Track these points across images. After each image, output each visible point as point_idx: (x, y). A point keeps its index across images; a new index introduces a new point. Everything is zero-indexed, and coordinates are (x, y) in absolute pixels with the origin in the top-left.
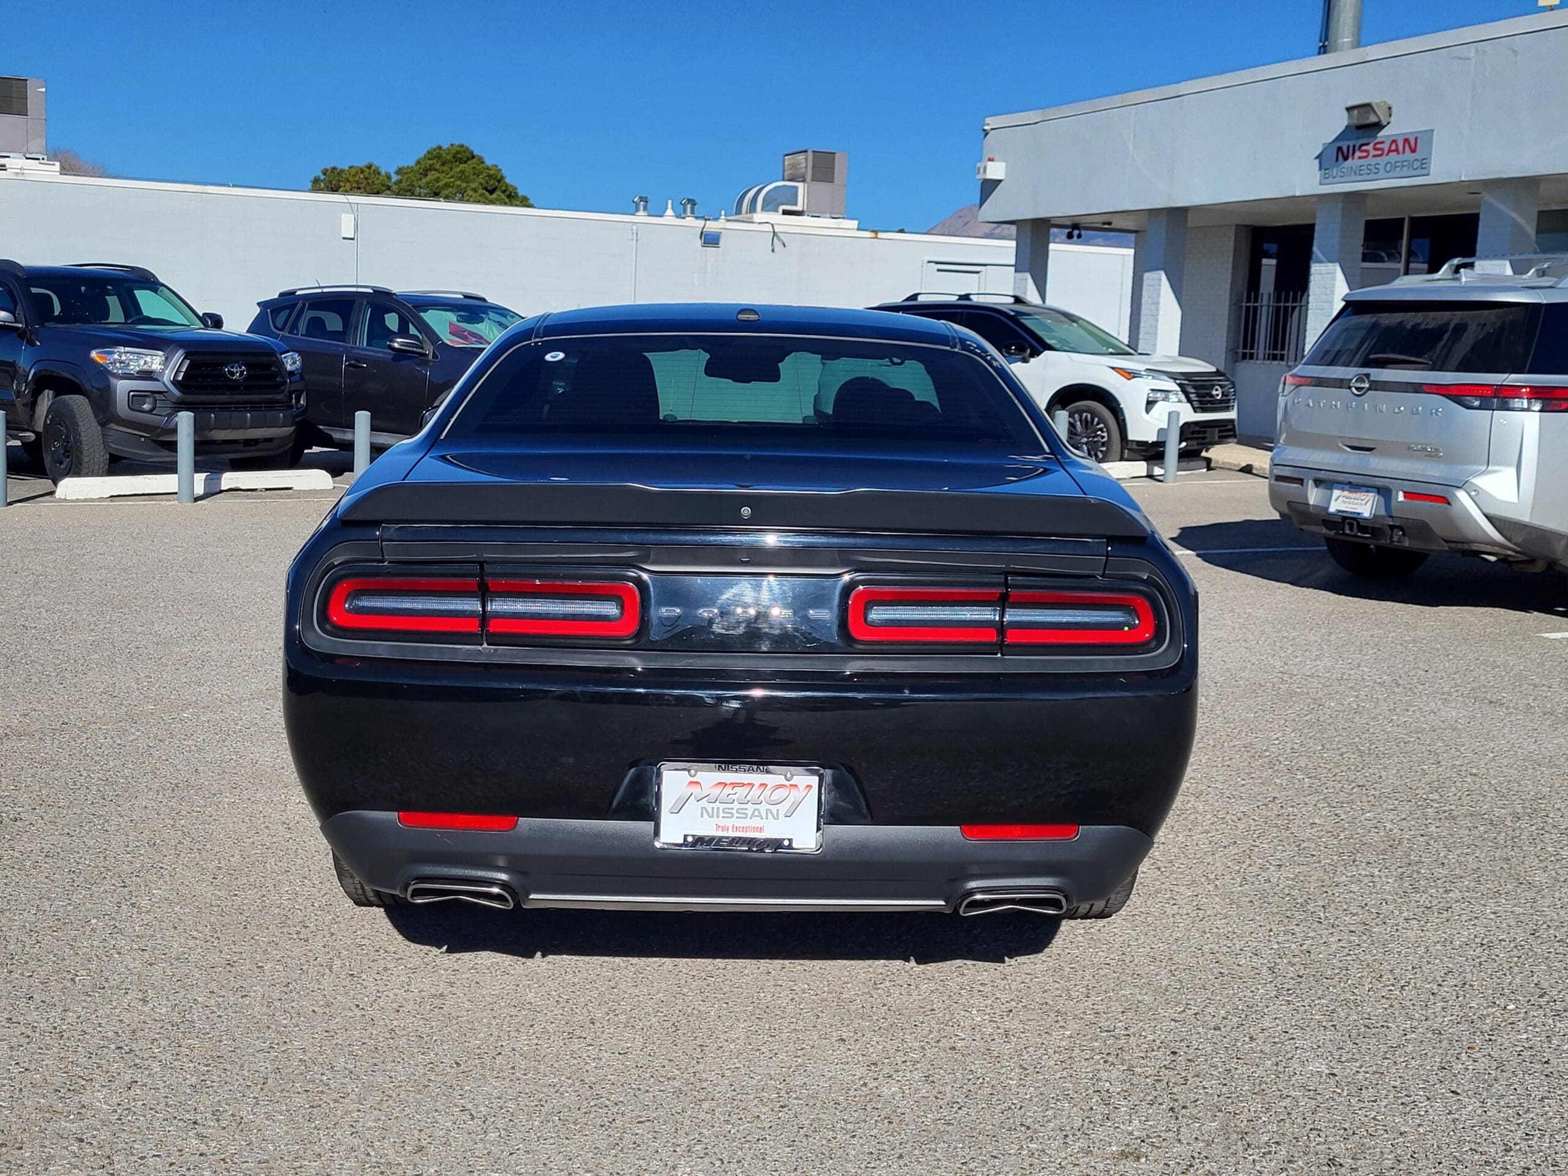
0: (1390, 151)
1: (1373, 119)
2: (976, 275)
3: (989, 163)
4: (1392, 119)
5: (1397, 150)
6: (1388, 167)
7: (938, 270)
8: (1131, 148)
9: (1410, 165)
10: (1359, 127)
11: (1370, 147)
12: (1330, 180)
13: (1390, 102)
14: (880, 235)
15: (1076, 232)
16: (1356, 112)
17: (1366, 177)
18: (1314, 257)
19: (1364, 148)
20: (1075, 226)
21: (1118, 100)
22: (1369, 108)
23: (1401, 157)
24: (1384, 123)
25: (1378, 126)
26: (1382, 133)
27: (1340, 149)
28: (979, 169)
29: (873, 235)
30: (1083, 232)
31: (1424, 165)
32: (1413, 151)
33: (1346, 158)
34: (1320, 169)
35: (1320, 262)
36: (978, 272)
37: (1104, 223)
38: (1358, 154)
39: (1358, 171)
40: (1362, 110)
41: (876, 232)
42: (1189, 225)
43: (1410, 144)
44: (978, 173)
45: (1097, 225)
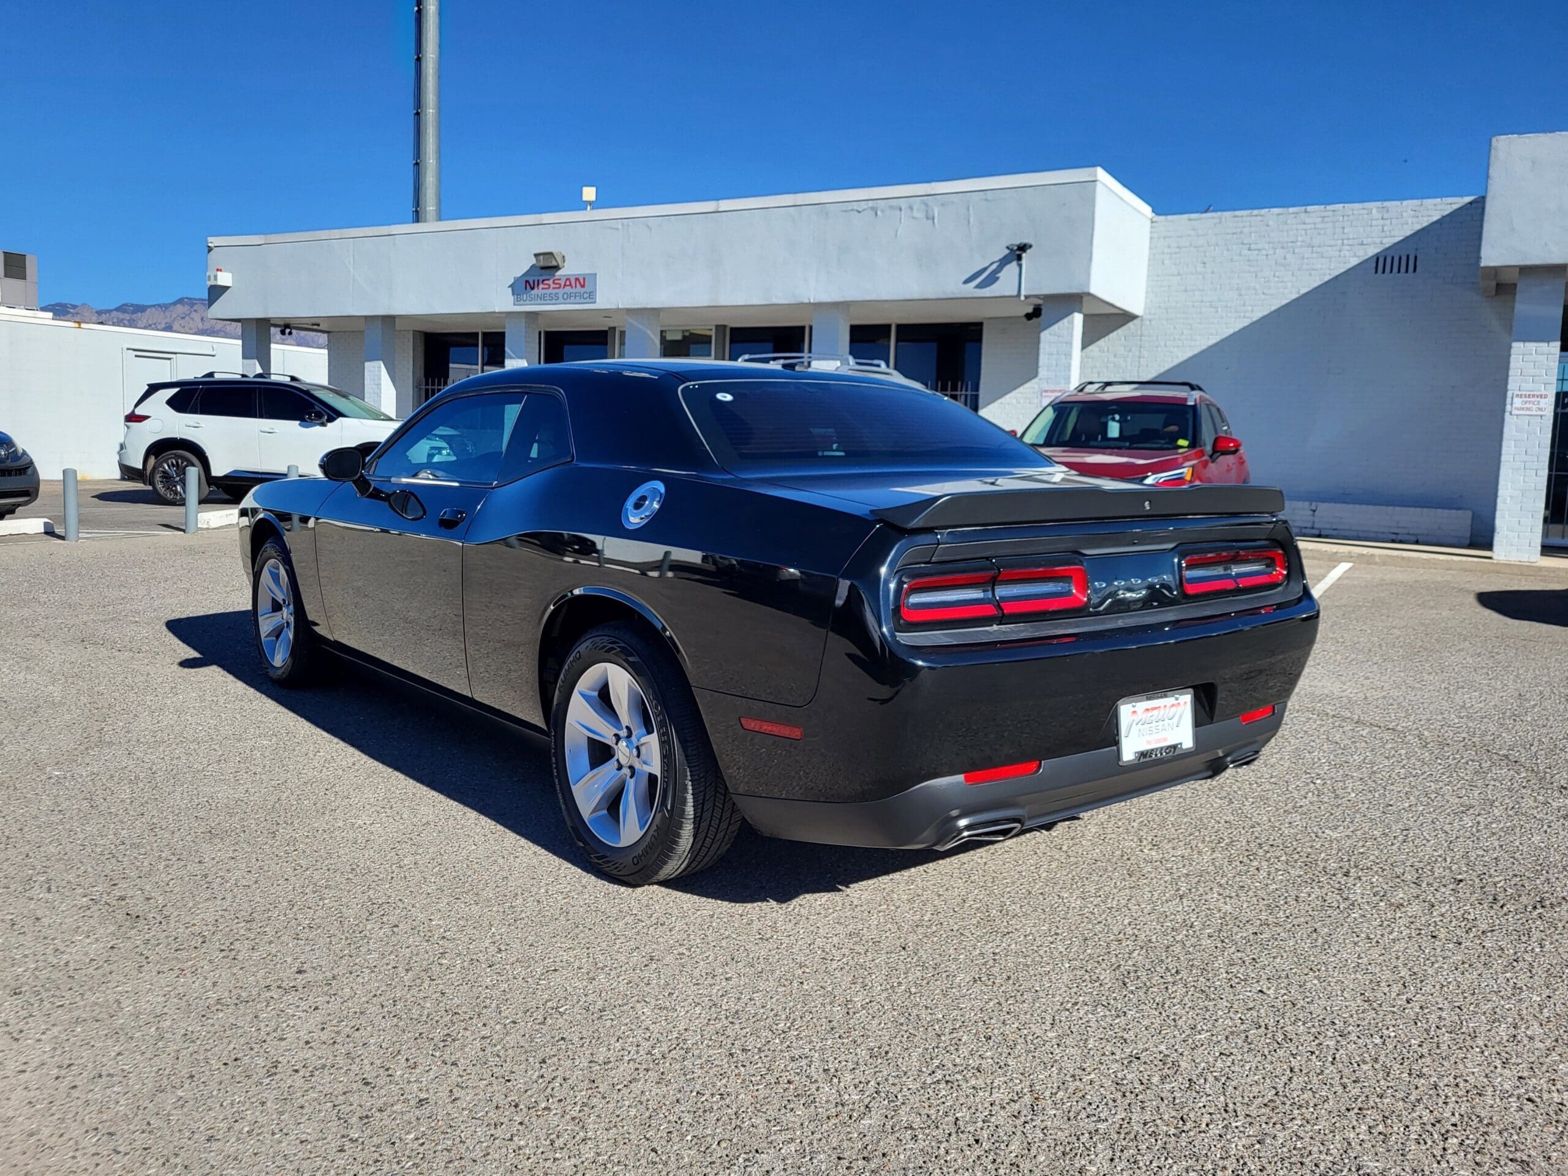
0: (565, 285)
1: (554, 263)
2: (168, 361)
3: (219, 273)
4: (566, 264)
5: (570, 285)
6: (565, 296)
7: (136, 356)
8: (351, 269)
9: (581, 296)
10: (543, 268)
11: (551, 282)
12: (522, 302)
13: (563, 253)
14: (83, 325)
15: (288, 331)
16: (541, 257)
17: (549, 302)
18: (506, 355)
19: (546, 282)
20: (287, 326)
21: (336, 233)
22: (550, 256)
23: (574, 290)
24: (561, 266)
25: (557, 268)
26: (559, 273)
27: (527, 282)
28: (209, 277)
29: (76, 325)
30: (294, 331)
31: (591, 296)
32: (583, 286)
33: (533, 288)
34: (513, 294)
35: (511, 358)
36: (169, 359)
37: (313, 325)
38: (541, 286)
39: (543, 297)
40: (547, 256)
41: (79, 323)
42: (397, 328)
43: (580, 281)
44: (209, 280)
45: (305, 326)
